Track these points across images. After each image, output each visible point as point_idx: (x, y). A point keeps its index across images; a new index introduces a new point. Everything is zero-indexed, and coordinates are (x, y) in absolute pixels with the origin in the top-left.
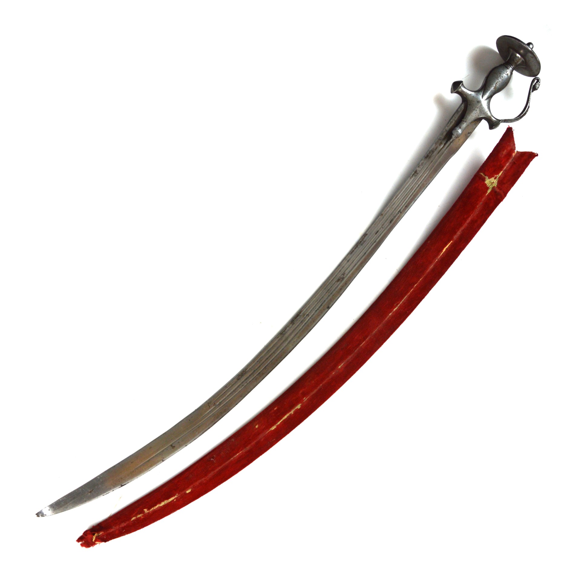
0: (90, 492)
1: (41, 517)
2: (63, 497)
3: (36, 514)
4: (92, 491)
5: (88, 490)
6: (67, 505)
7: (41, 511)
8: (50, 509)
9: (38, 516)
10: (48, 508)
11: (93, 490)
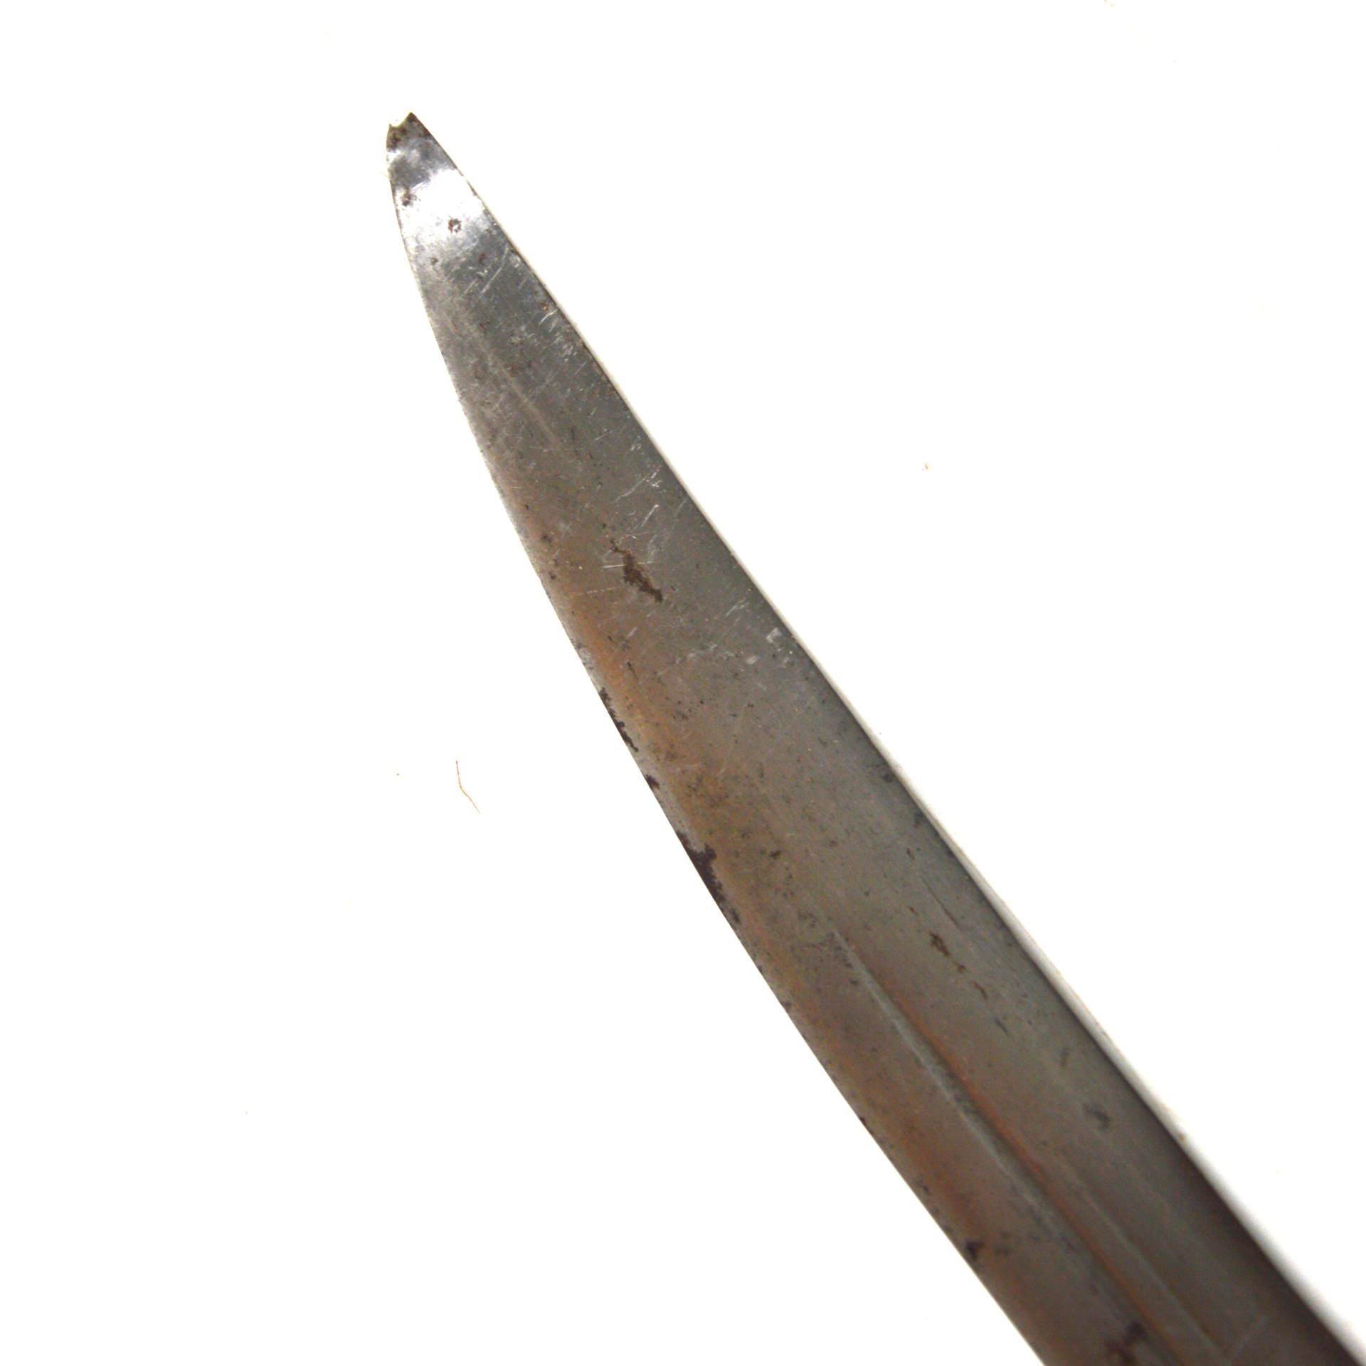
0: (632, 574)
1: (383, 159)
2: (572, 335)
3: (412, 118)
4: (646, 587)
5: (652, 551)
6: (506, 372)
7: (448, 161)
8: (461, 235)
9: (397, 137)
10: (471, 213)
11: (651, 600)
